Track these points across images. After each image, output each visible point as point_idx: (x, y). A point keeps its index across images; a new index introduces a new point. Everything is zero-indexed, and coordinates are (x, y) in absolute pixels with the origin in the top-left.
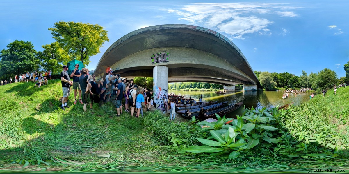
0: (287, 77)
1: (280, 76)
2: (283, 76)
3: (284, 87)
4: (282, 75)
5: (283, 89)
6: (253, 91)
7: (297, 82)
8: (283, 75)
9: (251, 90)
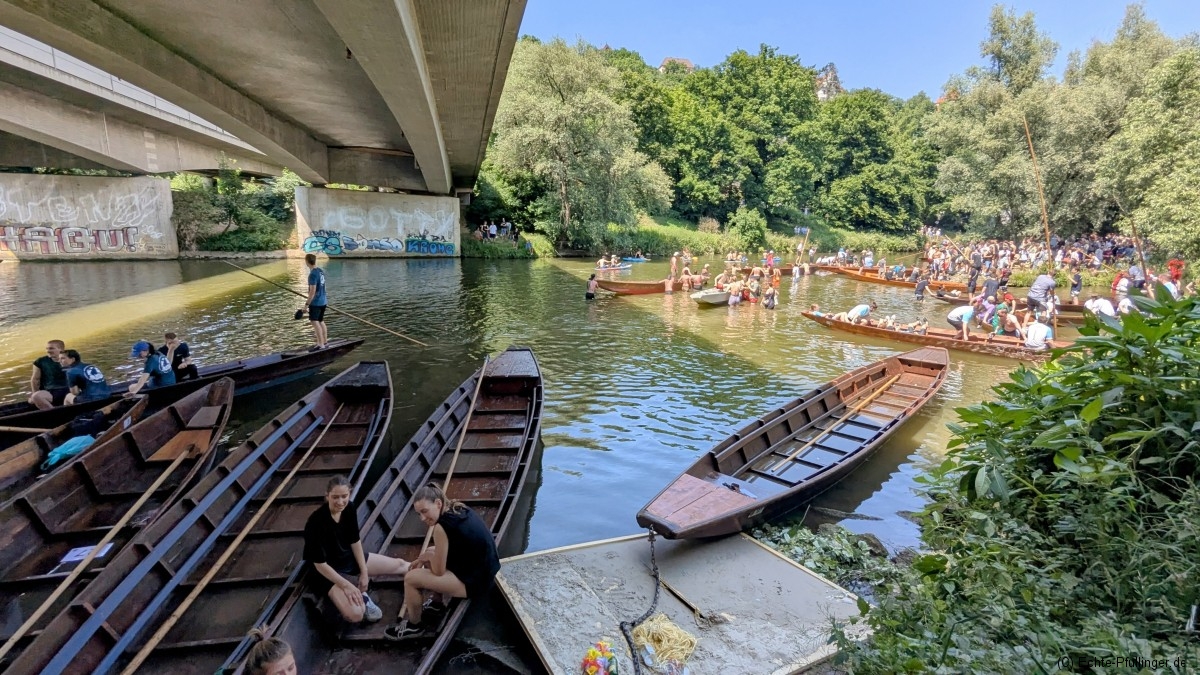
0: (773, 108)
1: (692, 101)
2: (724, 99)
3: (723, 220)
4: (713, 85)
5: (716, 237)
6: (422, 253)
7: (871, 170)
8: (723, 86)
9: (397, 245)
